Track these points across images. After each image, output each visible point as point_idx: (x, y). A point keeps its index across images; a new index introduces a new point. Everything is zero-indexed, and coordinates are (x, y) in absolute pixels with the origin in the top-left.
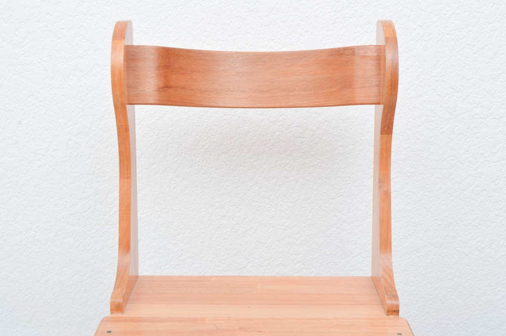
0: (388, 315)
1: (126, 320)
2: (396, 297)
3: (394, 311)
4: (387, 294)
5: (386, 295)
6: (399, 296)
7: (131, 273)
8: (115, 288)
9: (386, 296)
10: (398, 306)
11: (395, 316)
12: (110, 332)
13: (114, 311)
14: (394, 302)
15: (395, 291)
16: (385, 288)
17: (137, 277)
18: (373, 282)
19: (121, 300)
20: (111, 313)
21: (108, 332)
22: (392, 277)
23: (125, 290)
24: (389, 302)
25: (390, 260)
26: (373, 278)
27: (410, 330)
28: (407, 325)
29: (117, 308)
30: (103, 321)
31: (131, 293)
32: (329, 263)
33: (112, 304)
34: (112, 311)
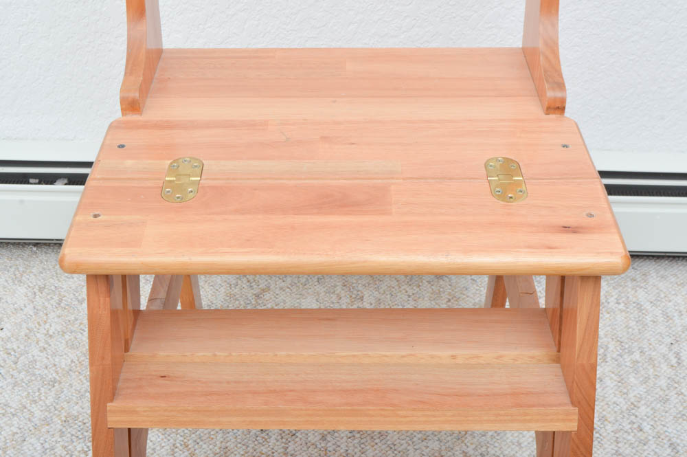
0: (547, 114)
1: (145, 126)
2: (561, 86)
3: (558, 108)
4: (547, 81)
5: (545, 83)
6: (566, 85)
7: (151, 45)
8: (125, 73)
9: (547, 85)
10: (563, 101)
11: (559, 116)
12: (122, 146)
13: (128, 112)
14: (559, 94)
15: (560, 75)
16: (545, 71)
17: (160, 52)
18: (525, 57)
19: (137, 95)
20: (123, 115)
21: (119, 147)
22: (555, 53)
23: (141, 78)
24: (550, 94)
25: (555, 25)
26: (524, 50)
27: (580, 140)
28: (577, 131)
29: (131, 106)
30: (111, 127)
31: (152, 79)
32: (454, 17)
33: (123, 100)
34: (124, 111)
